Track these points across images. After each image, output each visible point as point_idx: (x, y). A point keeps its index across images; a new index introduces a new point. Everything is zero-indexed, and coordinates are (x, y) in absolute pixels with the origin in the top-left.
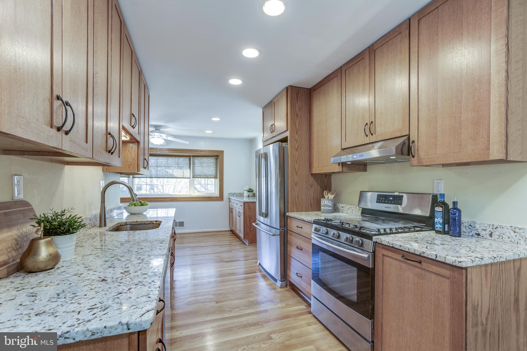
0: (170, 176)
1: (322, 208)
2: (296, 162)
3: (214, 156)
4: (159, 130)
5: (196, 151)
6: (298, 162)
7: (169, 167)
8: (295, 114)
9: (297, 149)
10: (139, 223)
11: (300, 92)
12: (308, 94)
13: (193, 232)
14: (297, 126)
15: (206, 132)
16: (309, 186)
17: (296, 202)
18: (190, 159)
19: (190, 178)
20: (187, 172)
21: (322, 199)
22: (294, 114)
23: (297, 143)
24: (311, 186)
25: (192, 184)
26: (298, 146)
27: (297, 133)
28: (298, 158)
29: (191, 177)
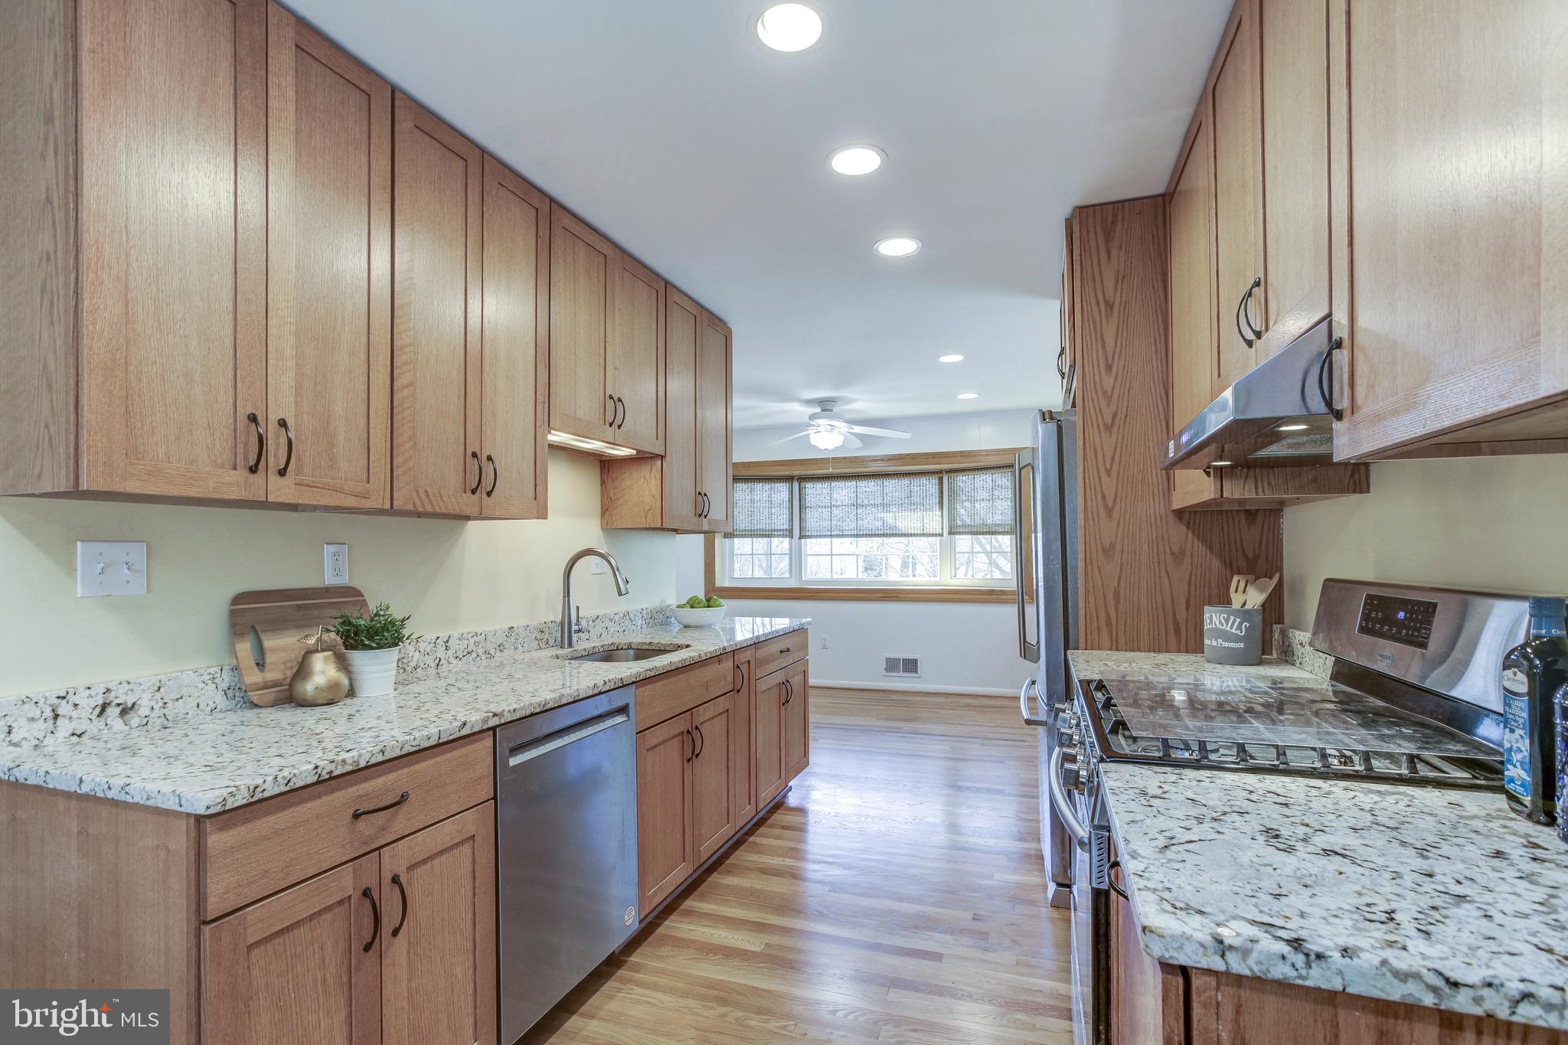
0: (888, 532)
1: (1207, 642)
2: (1108, 472)
3: (1006, 467)
4: (831, 410)
5: (967, 456)
6: (1114, 473)
7: (884, 506)
8: (1098, 304)
9: (1109, 428)
10: (654, 647)
11: (1120, 217)
12: (1156, 216)
13: (944, 691)
14: (1110, 342)
15: (959, 397)
16: (1168, 556)
17: (1108, 615)
18: (941, 480)
19: (942, 535)
20: (934, 520)
21: (1206, 607)
22: (1094, 302)
23: (1109, 405)
24: (1178, 557)
25: (949, 553)
26: (1114, 415)
27: (1109, 368)
28: (1113, 459)
29: (945, 533)
